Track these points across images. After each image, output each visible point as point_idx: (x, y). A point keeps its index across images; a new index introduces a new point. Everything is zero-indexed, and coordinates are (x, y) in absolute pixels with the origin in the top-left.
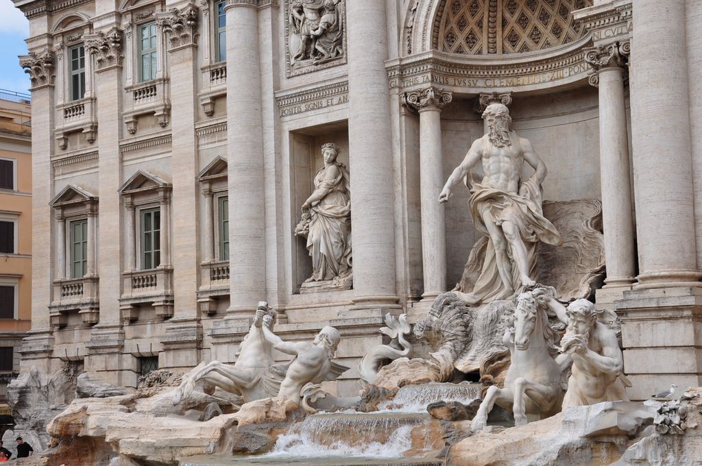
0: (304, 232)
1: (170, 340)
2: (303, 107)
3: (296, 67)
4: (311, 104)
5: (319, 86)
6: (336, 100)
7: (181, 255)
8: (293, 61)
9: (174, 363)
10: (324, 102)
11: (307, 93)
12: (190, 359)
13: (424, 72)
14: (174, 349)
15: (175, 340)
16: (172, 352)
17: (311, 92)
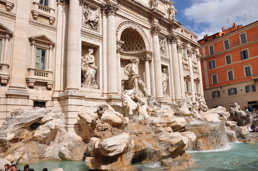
0: (86, 70)
1: (15, 94)
2: (87, 37)
3: (84, 25)
4: (90, 37)
5: (95, 34)
6: (97, 40)
7: (17, 62)
8: (84, 23)
9: (14, 103)
10: (93, 39)
11: (90, 34)
12: (24, 103)
13: (119, 45)
14: (14, 98)
15: (18, 94)
16: (13, 99)
17: (91, 34)
